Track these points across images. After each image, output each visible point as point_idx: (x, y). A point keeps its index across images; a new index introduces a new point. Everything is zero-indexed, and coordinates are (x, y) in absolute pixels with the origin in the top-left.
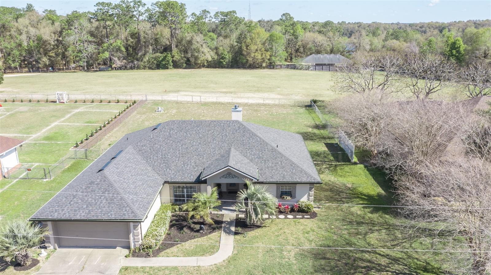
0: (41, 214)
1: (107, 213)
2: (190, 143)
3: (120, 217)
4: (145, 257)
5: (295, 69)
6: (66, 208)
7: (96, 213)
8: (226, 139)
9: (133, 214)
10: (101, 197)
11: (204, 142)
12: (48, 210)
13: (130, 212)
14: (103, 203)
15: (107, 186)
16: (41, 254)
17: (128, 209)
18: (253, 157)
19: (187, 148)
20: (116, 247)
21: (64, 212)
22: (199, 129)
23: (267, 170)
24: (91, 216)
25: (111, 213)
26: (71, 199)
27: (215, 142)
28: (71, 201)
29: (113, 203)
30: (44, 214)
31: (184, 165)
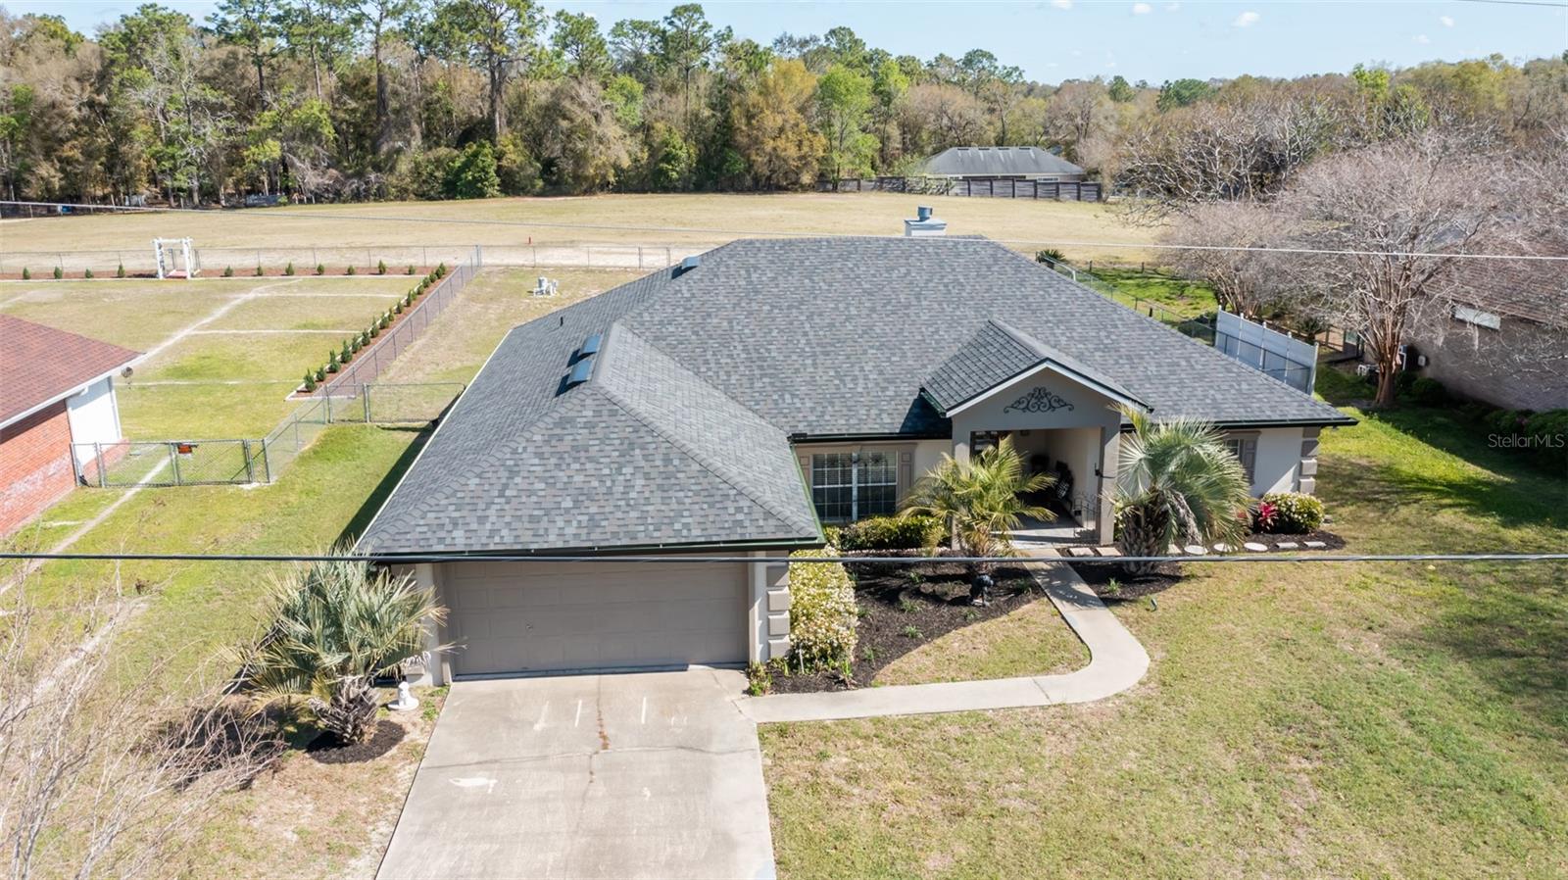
0: (397, 537)
1: (666, 521)
2: (836, 308)
3: (720, 532)
4: (828, 689)
5: (903, 191)
6: (492, 512)
7: (621, 522)
8: (964, 294)
9: (772, 522)
10: (619, 469)
11: (885, 305)
12: (422, 522)
13: (758, 514)
14: (637, 489)
15: (631, 429)
16: (396, 702)
17: (744, 503)
18: (1081, 346)
19: (831, 325)
20: (687, 665)
21: (488, 526)
22: (851, 266)
23: (1148, 386)
24: (609, 536)
25: (684, 520)
26: (504, 481)
27: (924, 303)
28: (505, 486)
29: (678, 488)
30: (408, 536)
31: (842, 381)
